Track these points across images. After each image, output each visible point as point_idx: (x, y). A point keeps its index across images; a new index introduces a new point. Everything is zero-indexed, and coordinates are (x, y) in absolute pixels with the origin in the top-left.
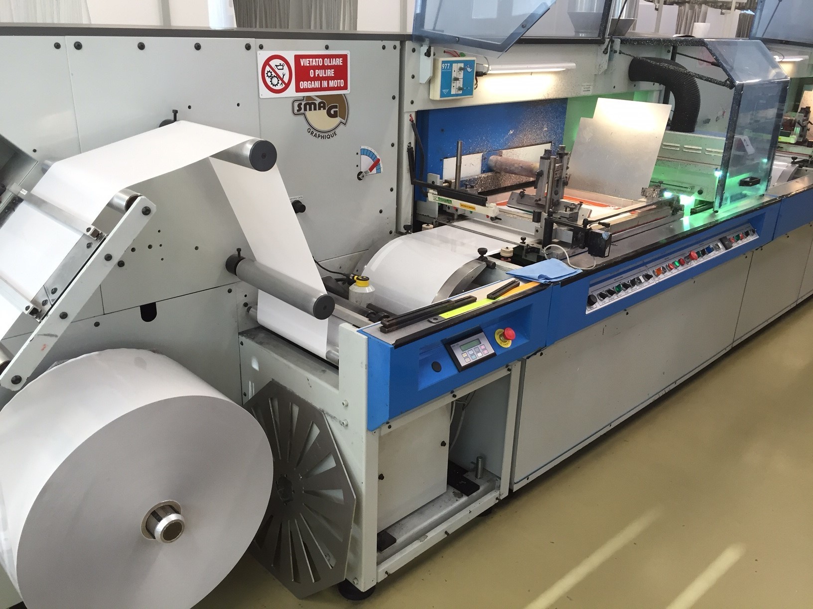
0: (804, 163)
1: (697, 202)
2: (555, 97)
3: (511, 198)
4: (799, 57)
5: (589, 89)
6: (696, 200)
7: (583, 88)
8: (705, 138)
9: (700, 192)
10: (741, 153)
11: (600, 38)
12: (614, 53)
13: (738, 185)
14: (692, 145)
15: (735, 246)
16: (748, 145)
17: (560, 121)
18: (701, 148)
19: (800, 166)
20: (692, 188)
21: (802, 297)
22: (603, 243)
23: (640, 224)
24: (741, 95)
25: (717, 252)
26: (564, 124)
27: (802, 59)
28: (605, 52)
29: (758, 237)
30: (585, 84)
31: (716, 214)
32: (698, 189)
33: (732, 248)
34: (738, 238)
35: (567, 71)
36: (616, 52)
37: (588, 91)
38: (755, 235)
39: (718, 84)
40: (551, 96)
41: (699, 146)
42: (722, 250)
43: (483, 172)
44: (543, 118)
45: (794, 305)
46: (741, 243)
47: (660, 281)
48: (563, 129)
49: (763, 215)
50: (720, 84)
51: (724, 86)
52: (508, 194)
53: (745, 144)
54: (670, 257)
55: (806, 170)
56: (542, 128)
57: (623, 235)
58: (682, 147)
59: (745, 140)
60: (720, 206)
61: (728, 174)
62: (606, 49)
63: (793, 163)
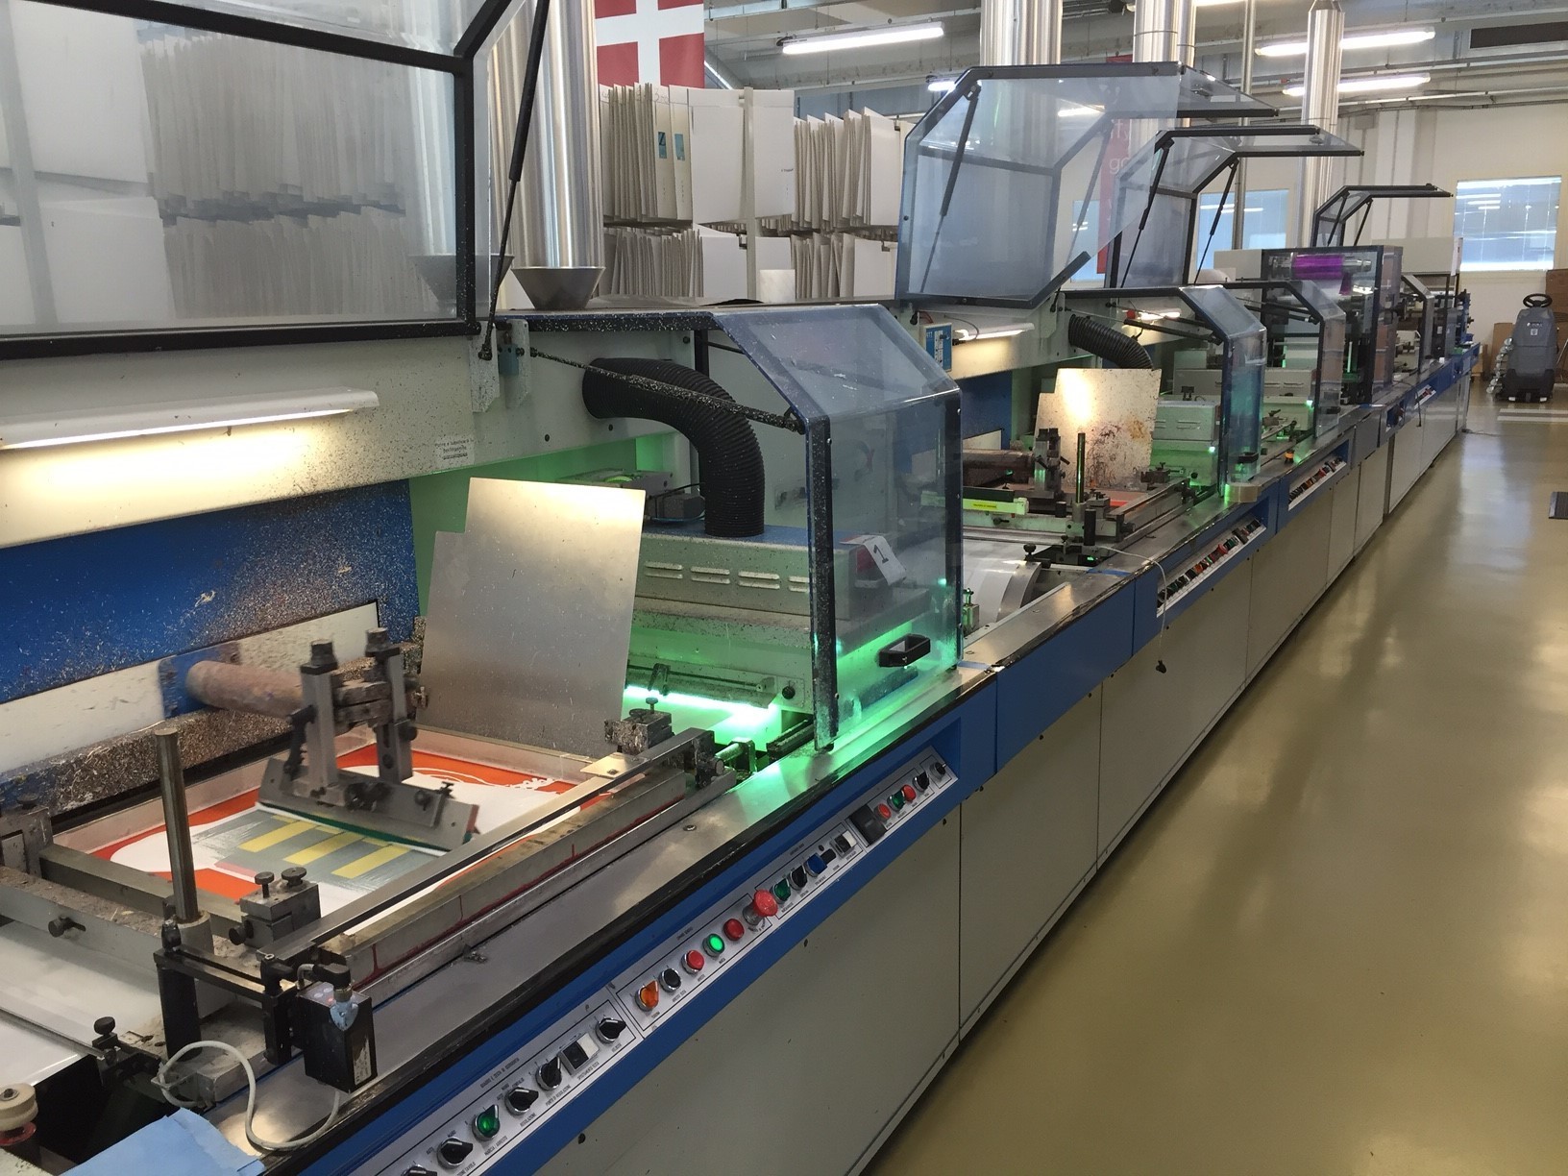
0: (1053, 554)
1: (789, 717)
2: (341, 485)
3: (268, 778)
4: (1015, 326)
5: (466, 451)
6: (784, 713)
7: (439, 451)
8: (782, 552)
9: (789, 694)
10: (872, 584)
11: (462, 321)
12: (518, 354)
13: (875, 665)
14: (757, 570)
15: (894, 824)
16: (885, 560)
17: (395, 542)
18: (777, 577)
19: (1045, 565)
20: (768, 683)
21: (1106, 850)
22: (339, 1039)
23: (577, 852)
24: (828, 448)
25: (845, 861)
26: (410, 548)
27: (1019, 332)
28: (485, 354)
29: (955, 779)
30: (445, 440)
31: (830, 753)
32: (780, 685)
33: (887, 835)
34: (902, 799)
35: (360, 413)
36: (520, 352)
37: (460, 456)
38: (946, 778)
39: (769, 423)
40: (325, 484)
41: (773, 572)
42: (857, 850)
43: (172, 713)
44: (327, 541)
45: (1094, 871)
46: (910, 811)
47: (658, 1024)
48: (411, 562)
49: (955, 725)
50: (773, 423)
51: (783, 426)
52: (260, 766)
53: (877, 558)
54: (696, 923)
55: (1059, 572)
56: (330, 569)
57: (516, 907)
58: (735, 578)
59: (876, 548)
60: (834, 731)
61: (839, 648)
62: (487, 346)
63: (1030, 559)
